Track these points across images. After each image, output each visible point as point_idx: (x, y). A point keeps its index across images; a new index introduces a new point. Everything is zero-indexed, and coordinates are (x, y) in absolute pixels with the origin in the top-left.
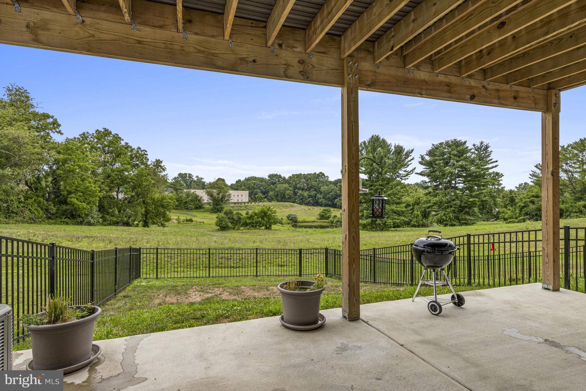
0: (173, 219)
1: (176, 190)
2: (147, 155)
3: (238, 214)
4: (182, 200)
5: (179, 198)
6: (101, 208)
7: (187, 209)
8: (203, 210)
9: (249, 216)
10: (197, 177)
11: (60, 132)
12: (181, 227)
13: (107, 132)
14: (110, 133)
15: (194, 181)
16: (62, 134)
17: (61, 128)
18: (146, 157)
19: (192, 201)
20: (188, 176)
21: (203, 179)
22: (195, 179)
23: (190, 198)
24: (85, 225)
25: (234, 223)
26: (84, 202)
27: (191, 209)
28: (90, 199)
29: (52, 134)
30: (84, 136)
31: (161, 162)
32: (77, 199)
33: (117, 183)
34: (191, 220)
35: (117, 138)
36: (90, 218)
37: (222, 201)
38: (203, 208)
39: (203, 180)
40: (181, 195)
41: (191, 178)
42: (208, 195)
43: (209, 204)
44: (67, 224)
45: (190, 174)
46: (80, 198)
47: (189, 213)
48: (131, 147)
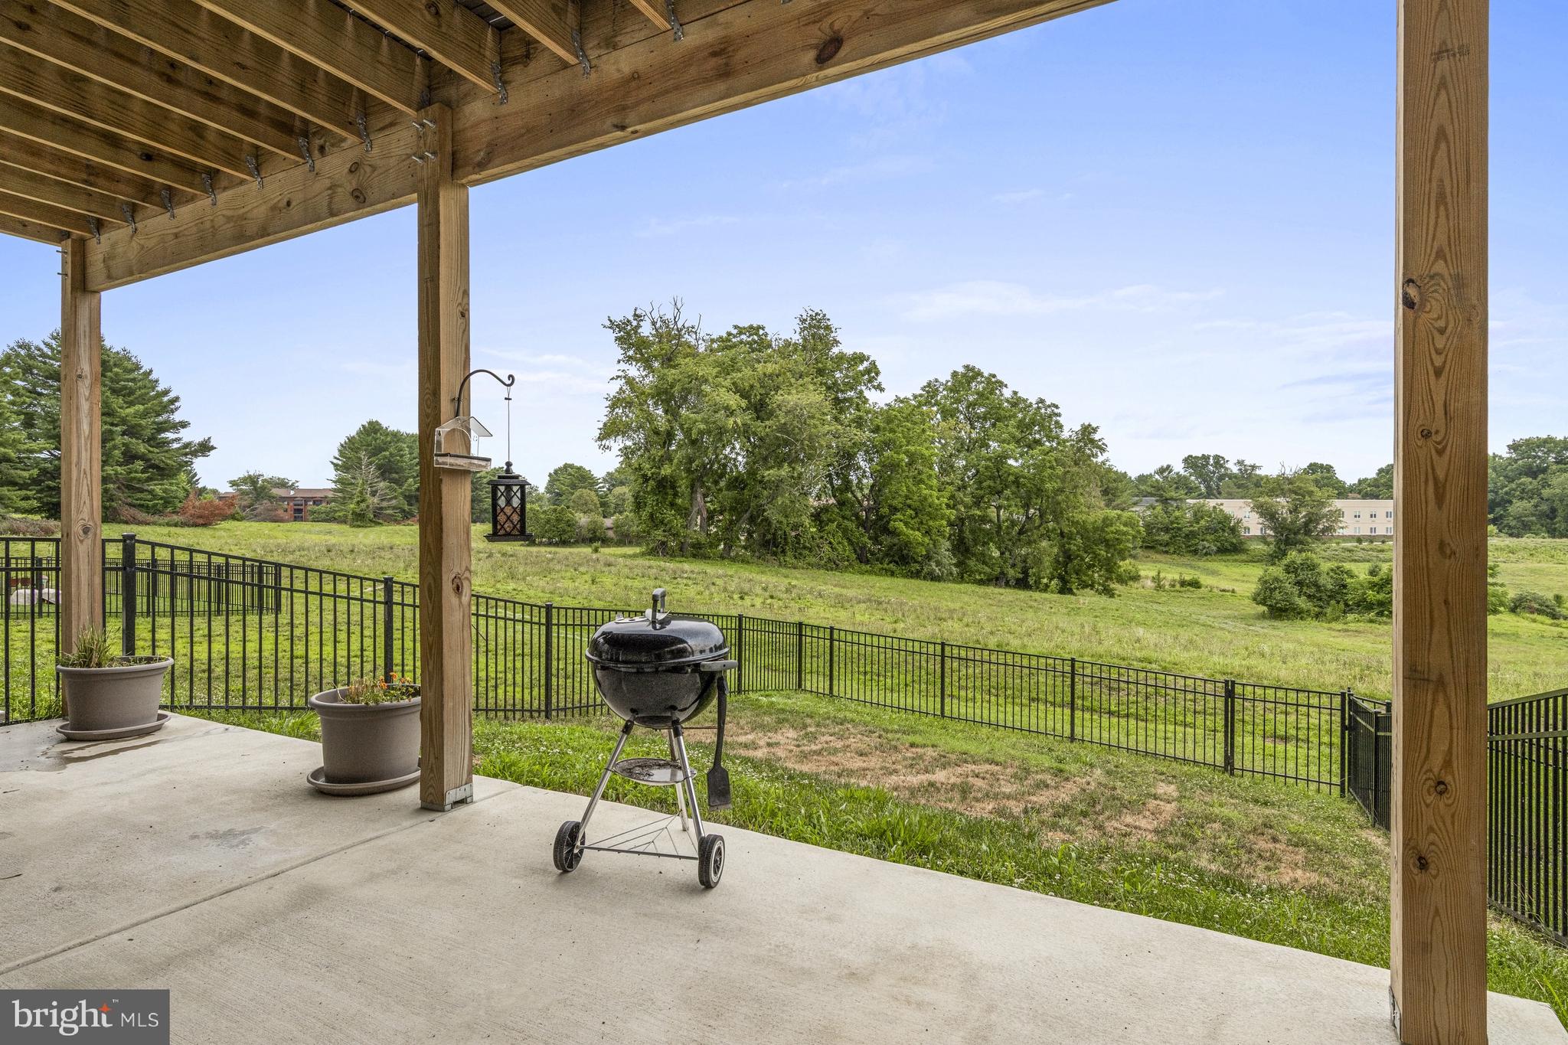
0: (1147, 577)
1: (1165, 501)
2: (1059, 415)
3: (1338, 571)
4: (1179, 529)
5: (1172, 523)
6: (961, 548)
7: (1195, 552)
8: (1244, 557)
9: (1376, 579)
10: (1240, 463)
11: (880, 388)
12: (1164, 599)
13: (971, 374)
14: (979, 374)
15: (1232, 476)
16: (882, 390)
17: (880, 379)
18: (1057, 422)
19: (1208, 530)
20: (1211, 461)
21: (1259, 467)
22: (1235, 470)
23: (1203, 523)
24: (925, 578)
25: (1320, 599)
26: (919, 530)
27: (1206, 554)
28: (931, 523)
29: (867, 393)
30: (931, 389)
31: (1095, 430)
32: (906, 524)
33: (990, 487)
34: (1195, 584)
35: (994, 384)
36: (933, 565)
37: (1308, 532)
38: (1245, 551)
39: (1258, 472)
40: (1177, 513)
41: (1222, 466)
42: (1262, 515)
43: (1263, 539)
44: (893, 574)
45: (1217, 458)
46: (912, 522)
47: (1201, 564)
48: (1025, 401)
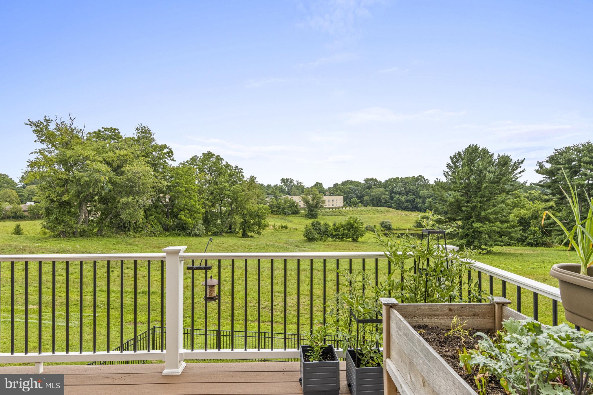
0: (271, 225)
1: (276, 197)
3: (325, 224)
4: (280, 206)
5: (278, 204)
6: (206, 221)
7: (285, 214)
8: (299, 215)
10: (297, 181)
12: (277, 233)
13: (211, 154)
14: (213, 154)
15: (295, 186)
19: (290, 207)
20: (289, 181)
21: (303, 183)
22: (296, 183)
23: (287, 204)
24: (193, 236)
25: (321, 235)
26: (191, 218)
27: (288, 215)
32: (185, 216)
34: (286, 227)
35: (219, 159)
36: (196, 230)
37: (317, 207)
38: (299, 213)
39: (302, 184)
40: (280, 201)
41: (292, 182)
42: (303, 201)
43: (304, 209)
44: (179, 235)
45: (291, 179)
46: (188, 215)
47: (287, 219)
